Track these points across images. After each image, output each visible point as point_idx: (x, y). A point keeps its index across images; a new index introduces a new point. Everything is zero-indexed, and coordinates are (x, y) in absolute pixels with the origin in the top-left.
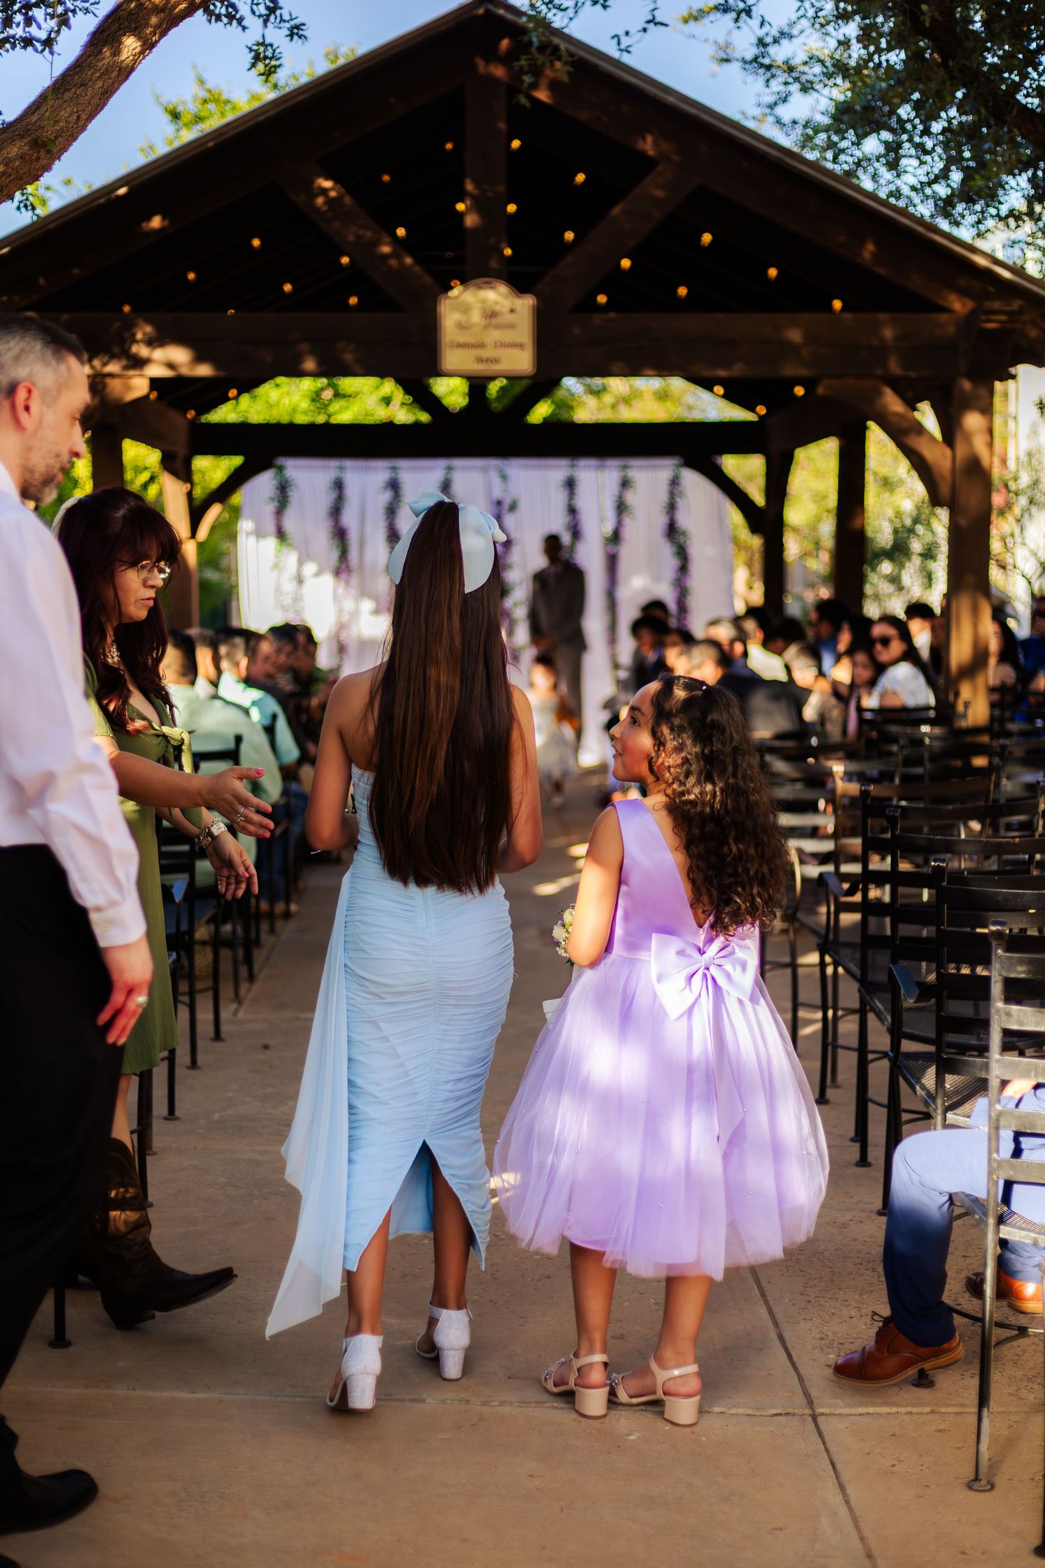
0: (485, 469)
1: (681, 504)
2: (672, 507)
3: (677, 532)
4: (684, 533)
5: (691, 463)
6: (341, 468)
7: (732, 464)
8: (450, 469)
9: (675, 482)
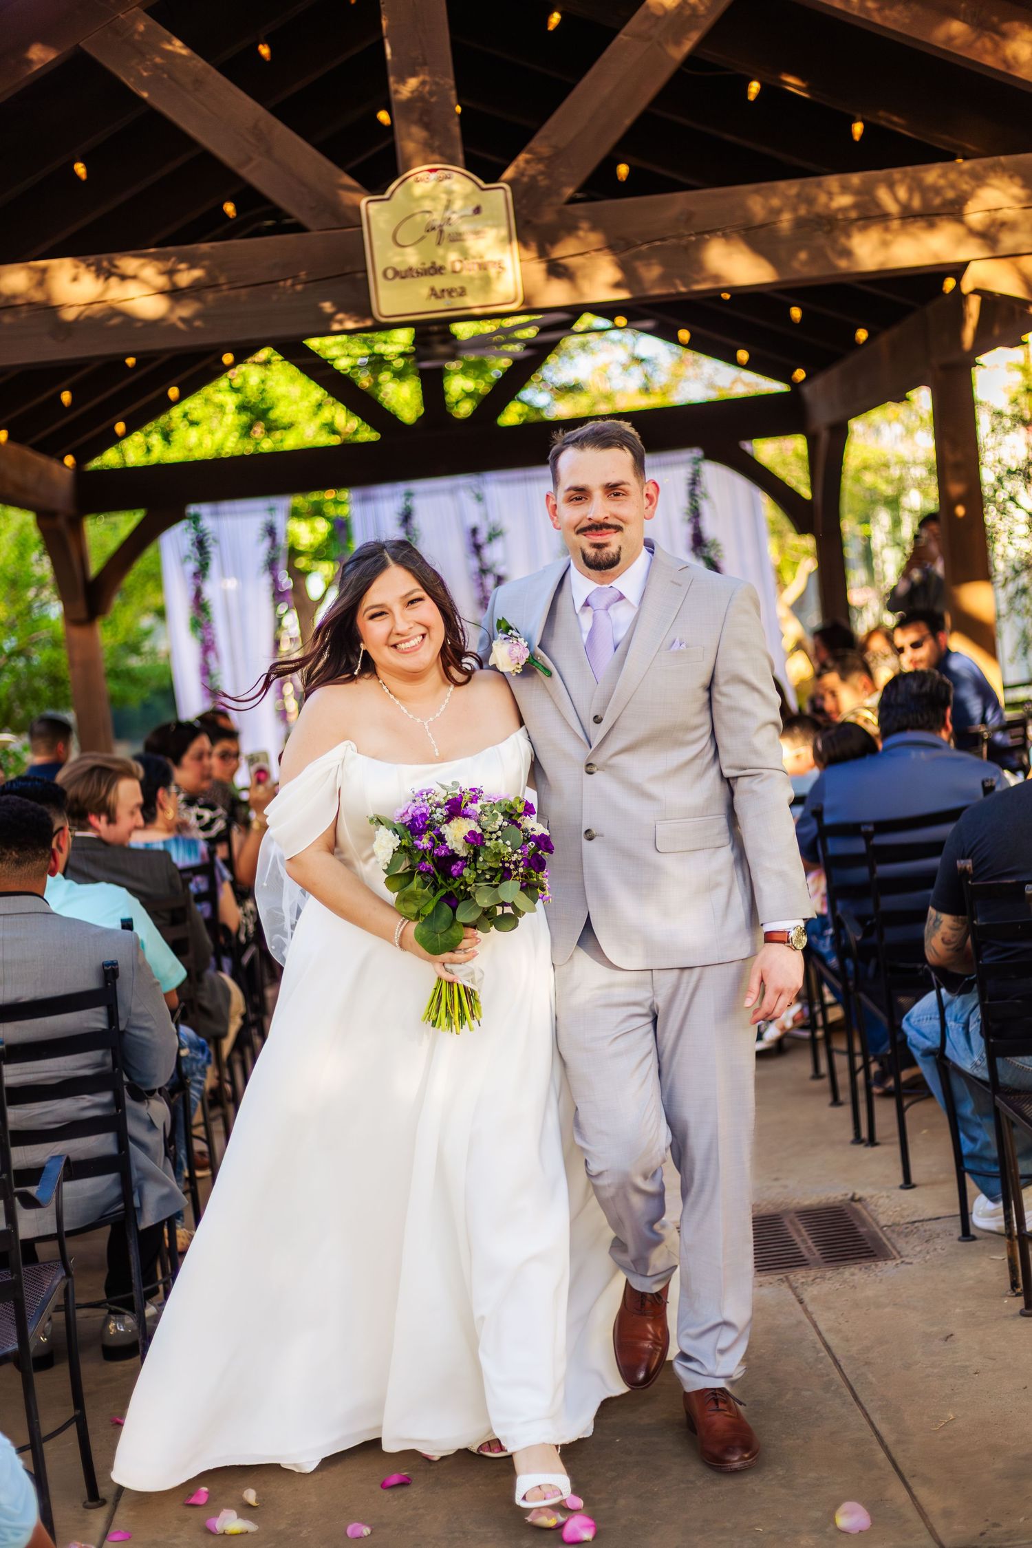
0: (453, 491)
1: (705, 507)
2: (695, 514)
3: (705, 546)
4: (715, 544)
5: (712, 455)
6: (271, 510)
7: (767, 450)
8: (409, 495)
9: (694, 482)
